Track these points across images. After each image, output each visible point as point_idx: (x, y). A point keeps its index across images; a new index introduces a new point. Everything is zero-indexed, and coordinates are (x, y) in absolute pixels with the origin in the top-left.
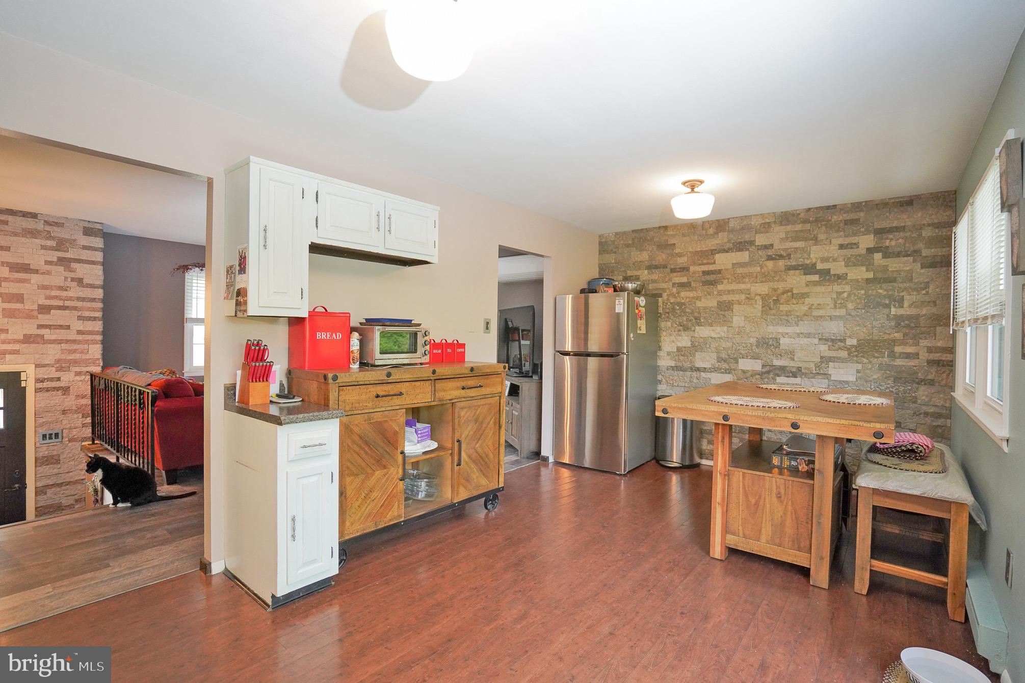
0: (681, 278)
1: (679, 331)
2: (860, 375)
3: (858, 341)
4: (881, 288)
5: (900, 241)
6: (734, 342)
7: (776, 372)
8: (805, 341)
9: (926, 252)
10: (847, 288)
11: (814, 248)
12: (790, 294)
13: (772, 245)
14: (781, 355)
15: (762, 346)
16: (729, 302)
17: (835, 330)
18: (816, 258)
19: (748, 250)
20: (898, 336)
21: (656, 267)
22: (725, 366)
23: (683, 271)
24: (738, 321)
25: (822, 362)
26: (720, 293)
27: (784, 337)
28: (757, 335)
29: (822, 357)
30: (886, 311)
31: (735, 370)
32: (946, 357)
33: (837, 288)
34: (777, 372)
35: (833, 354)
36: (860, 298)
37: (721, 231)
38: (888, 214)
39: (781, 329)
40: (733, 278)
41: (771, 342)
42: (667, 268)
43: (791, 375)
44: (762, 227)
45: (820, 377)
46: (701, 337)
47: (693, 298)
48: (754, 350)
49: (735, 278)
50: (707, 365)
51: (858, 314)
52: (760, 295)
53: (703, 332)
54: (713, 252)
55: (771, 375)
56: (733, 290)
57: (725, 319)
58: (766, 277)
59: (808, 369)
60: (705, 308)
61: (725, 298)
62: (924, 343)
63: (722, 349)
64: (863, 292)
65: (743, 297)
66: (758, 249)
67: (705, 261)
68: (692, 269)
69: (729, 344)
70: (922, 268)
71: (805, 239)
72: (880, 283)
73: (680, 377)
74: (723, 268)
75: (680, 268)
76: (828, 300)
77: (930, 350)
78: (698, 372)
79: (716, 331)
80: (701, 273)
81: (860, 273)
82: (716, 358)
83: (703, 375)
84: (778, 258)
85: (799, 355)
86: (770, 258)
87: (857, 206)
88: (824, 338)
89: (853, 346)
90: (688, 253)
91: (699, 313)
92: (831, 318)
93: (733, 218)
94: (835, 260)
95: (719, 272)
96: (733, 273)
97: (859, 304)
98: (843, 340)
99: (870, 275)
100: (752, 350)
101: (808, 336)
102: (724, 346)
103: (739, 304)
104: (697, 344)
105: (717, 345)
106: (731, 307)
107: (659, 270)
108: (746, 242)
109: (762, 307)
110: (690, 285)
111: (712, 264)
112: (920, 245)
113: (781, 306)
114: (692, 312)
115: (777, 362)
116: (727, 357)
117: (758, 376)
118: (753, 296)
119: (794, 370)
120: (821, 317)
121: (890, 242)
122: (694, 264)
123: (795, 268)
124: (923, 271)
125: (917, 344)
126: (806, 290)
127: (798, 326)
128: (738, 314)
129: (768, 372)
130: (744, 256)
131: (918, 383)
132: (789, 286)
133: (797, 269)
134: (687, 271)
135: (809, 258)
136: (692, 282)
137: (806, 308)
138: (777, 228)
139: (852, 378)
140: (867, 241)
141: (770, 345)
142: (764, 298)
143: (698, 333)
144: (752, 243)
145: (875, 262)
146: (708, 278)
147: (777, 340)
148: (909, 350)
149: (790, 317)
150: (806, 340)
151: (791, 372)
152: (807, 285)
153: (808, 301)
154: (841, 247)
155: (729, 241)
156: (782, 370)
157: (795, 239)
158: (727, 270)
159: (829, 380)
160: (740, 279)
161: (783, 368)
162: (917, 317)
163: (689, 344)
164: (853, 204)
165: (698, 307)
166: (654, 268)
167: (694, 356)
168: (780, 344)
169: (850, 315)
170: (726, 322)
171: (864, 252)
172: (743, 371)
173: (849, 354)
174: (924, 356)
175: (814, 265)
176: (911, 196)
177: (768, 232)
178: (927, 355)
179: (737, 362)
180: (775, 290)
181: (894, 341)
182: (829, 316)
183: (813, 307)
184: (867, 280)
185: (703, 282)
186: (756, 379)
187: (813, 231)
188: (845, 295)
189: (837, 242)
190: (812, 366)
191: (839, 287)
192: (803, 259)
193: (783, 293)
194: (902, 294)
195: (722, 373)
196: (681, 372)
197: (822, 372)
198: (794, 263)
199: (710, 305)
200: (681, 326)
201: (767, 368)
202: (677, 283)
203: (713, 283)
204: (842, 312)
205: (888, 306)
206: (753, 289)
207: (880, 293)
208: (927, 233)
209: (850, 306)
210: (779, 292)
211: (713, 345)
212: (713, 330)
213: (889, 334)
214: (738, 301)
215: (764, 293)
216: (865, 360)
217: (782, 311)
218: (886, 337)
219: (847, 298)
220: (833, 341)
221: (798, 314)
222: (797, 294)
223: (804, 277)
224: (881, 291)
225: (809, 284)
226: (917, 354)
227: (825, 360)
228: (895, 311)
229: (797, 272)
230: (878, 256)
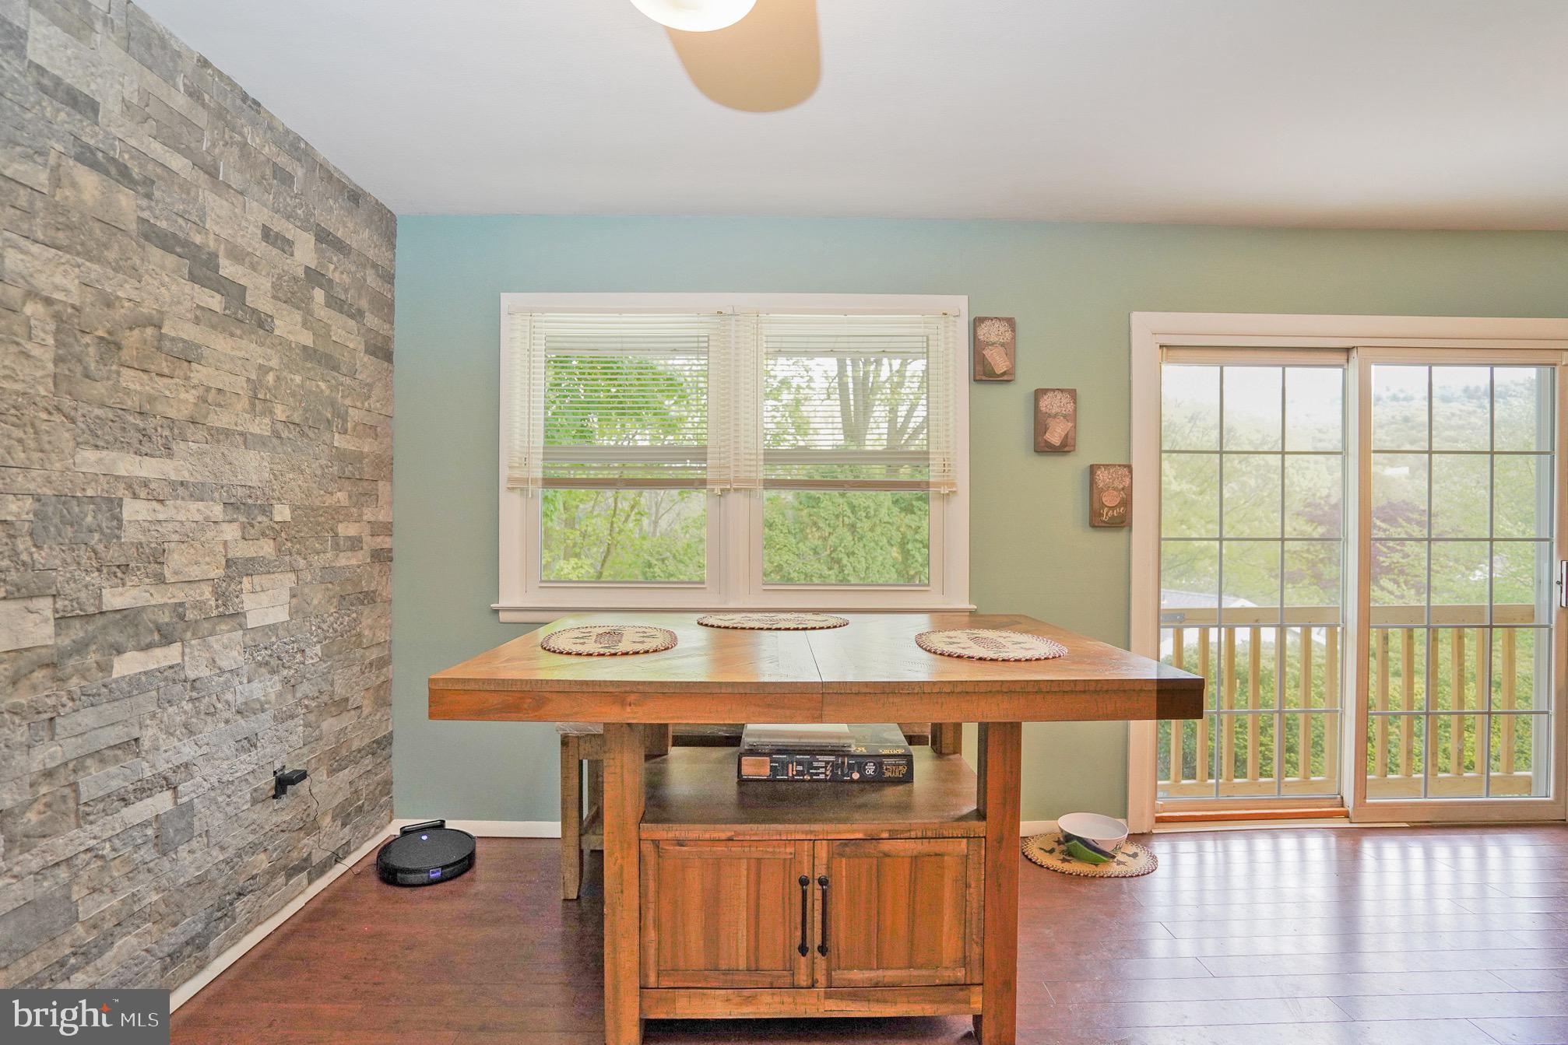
2: (294, 600)
3: (293, 511)
4: (322, 378)
5: (344, 276)
7: (110, 639)
8: (193, 510)
9: (371, 321)
10: (274, 360)
11: (212, 201)
12: (150, 331)
13: (95, 107)
14: (127, 569)
15: (57, 531)
17: (253, 480)
18: (218, 239)
20: (341, 498)
25: (229, 578)
27: (135, 496)
28: (36, 485)
29: (229, 563)
30: (326, 436)
32: (387, 543)
33: (255, 352)
34: (115, 636)
35: (250, 550)
36: (293, 395)
38: (333, 203)
39: (128, 465)
41: (89, 519)
43: (156, 637)
45: (223, 627)
48: (23, 556)
51: (291, 436)
52: (46, 302)
55: (92, 656)
58: (70, 234)
59: (199, 605)
62: (367, 515)
64: (298, 379)
66: (38, 86)
70: (365, 352)
71: (190, 156)
72: (320, 365)
76: (240, 385)
77: (374, 530)
81: (288, 325)
84: (113, 171)
85: (176, 561)
86: (87, 158)
88: (232, 501)
89: (284, 525)
92: (247, 440)
94: (253, 267)
97: (294, 409)
98: (266, 510)
99: (307, 339)
100: (13, 554)
101: (196, 492)
109: (58, 360)
112: (364, 304)
113: (124, 371)
115: (116, 599)
117: (39, 676)
118: (14, 295)
119: (165, 618)
120: (226, 433)
123: (167, 242)
124: (366, 359)
125: (360, 519)
126: (190, 332)
127: (170, 456)
129: (80, 647)
131: (363, 604)
132: (148, 308)
133: (173, 253)
135: (201, 228)
137: (191, 398)
138: (116, 54)
139: (283, 615)
140: (305, 248)
141: (90, 531)
142: (61, 319)
145: (316, 311)
147: (113, 505)
148: (353, 530)
149: (151, 423)
150: (194, 506)
151: (157, 629)
152: (197, 321)
153: (200, 373)
154: (267, 234)
156: (130, 628)
157: (167, 139)
159: (246, 630)
161: (129, 617)
162: (360, 457)
168: (120, 520)
169: (279, 437)
171: (302, 274)
173: (277, 549)
174: (367, 542)
175: (213, 258)
178: (369, 540)
180: (109, 303)
181: (337, 509)
182: (241, 434)
183: (210, 398)
184: (305, 349)
186: (35, 687)
188: (271, 378)
189: (259, 213)
190: (206, 593)
191: (259, 350)
192: (188, 222)
193: (132, 325)
194: (346, 403)
197: (232, 611)
198: (162, 224)
201: (76, 633)
204: (259, 427)
205: (329, 426)
206: (14, 262)
207: (322, 391)
208: (371, 280)
209: (280, 413)
210: (120, 313)
213: (331, 494)
215: (61, 297)
216: (302, 564)
217: (126, 394)
218: (328, 501)
219: (276, 388)
220: (249, 512)
221: (172, 413)
222: (173, 339)
223: (189, 287)
224: (323, 385)
225: (201, 315)
226: (359, 540)
227: (237, 568)
228: (339, 441)
229: (171, 260)
230: (319, 295)
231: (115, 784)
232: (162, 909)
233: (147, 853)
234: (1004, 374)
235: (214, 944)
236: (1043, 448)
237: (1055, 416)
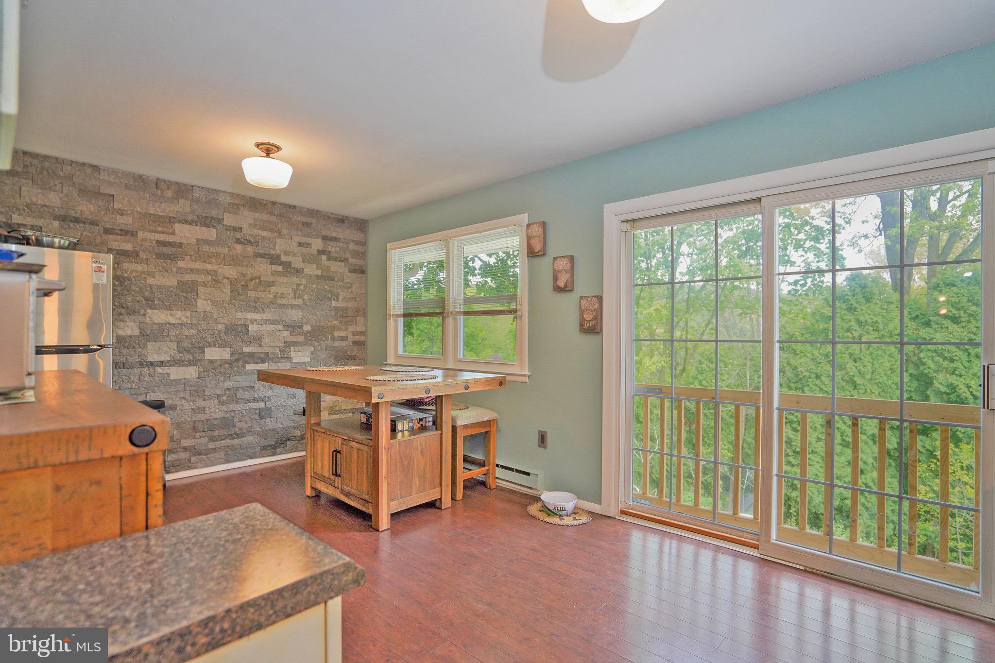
0: (123, 244)
1: (120, 314)
2: (313, 356)
3: (312, 327)
4: (326, 284)
5: (337, 248)
6: (199, 328)
7: (245, 359)
9: (352, 261)
10: (304, 281)
11: (278, 240)
12: (257, 280)
13: (241, 229)
14: (250, 343)
15: (231, 332)
16: (192, 282)
17: (295, 318)
18: (280, 250)
19: (214, 227)
20: (336, 323)
21: (76, 220)
22: (188, 357)
23: (126, 235)
24: (203, 305)
25: (285, 347)
26: (180, 271)
27: (253, 324)
28: (225, 321)
29: (285, 342)
30: (328, 303)
31: (199, 361)
32: (362, 338)
33: (296, 280)
34: (247, 359)
35: (294, 339)
36: (312, 291)
37: (182, 197)
38: (330, 226)
39: (249, 316)
40: (197, 256)
41: (240, 329)
42: (98, 225)
43: (260, 361)
44: (231, 206)
45: (284, 361)
46: (156, 324)
47: (142, 272)
48: (223, 338)
49: (200, 256)
50: (165, 358)
51: (311, 304)
52: (228, 279)
53: (159, 317)
54: (172, 220)
55: (240, 363)
56: (197, 270)
57: (188, 302)
58: (234, 261)
59: (274, 354)
60: (160, 287)
61: (188, 277)
62: (351, 328)
63: (184, 337)
64: (314, 286)
65: (210, 278)
66: (226, 229)
67: (160, 229)
68: (140, 234)
69: (193, 332)
70: (349, 272)
71: (271, 230)
72: (325, 280)
73: (123, 377)
74: (185, 242)
75: (121, 230)
76: (290, 291)
77: (354, 334)
78: (152, 369)
79: (177, 316)
80: (154, 242)
81: (311, 270)
82: (176, 349)
83: (159, 370)
84: (246, 243)
85: (266, 340)
86: (238, 241)
87: (311, 213)
88: (287, 324)
89: (308, 331)
90: (135, 213)
91: (152, 292)
92: (293, 307)
93: (199, 187)
94: (294, 255)
95: (180, 245)
96: (197, 249)
97: (312, 295)
98: (301, 327)
99: (319, 273)
100: (220, 337)
101: (274, 322)
102: (186, 333)
103: (205, 286)
104: (148, 332)
105: (177, 332)
106: (196, 289)
107: (82, 225)
108: (212, 218)
109: (231, 292)
110: (138, 256)
111: (171, 234)
112: (348, 255)
113: (249, 292)
114: (141, 291)
115: (247, 350)
116: (190, 346)
117: (226, 366)
118: (220, 278)
119: (262, 356)
120: (284, 305)
121: (332, 248)
122: (144, 229)
123: (262, 256)
124: (349, 274)
125: (346, 330)
126: (271, 279)
127: (264, 313)
128: (203, 297)
129: (237, 360)
130: (211, 234)
131: (348, 359)
132: (256, 274)
133: (265, 258)
134: (132, 235)
135: (274, 249)
136: (141, 253)
137: (271, 296)
138: (246, 213)
139: (308, 359)
140: (317, 244)
141: (240, 332)
142: (232, 282)
143: (150, 318)
144: (220, 221)
145: (323, 263)
146: (164, 250)
147: (246, 326)
148: (343, 334)
149: (257, 304)
150: (272, 326)
151: (260, 358)
152: (272, 274)
153: (274, 289)
154: (300, 244)
155: (193, 212)
156: (252, 357)
157: (263, 228)
158: (189, 245)
159: (292, 363)
160: (206, 258)
161: (251, 355)
162: (346, 309)
163: (137, 332)
164: (308, 210)
165: (150, 285)
166: (71, 221)
167: (145, 347)
168: (248, 330)
169: (306, 305)
170: (189, 304)
171: (315, 252)
172: (211, 362)
173: (305, 339)
174: (351, 338)
175: (278, 256)
176: (343, 216)
177: (236, 214)
178: (352, 337)
179: (203, 352)
180: (243, 275)
181: (334, 327)
182: (290, 305)
183: (278, 296)
184: (318, 276)
185: (157, 254)
186: (225, 368)
187: (278, 224)
188: (302, 287)
189: (297, 239)
190: (277, 351)
191: (298, 279)
192: (270, 249)
193: (251, 279)
194: (338, 291)
195: (184, 365)
196: (125, 371)
197: (286, 356)
198: (261, 251)
199: (168, 284)
200: (123, 308)
201: (236, 357)
202: (116, 250)
203: (172, 258)
204: (299, 302)
205: (330, 299)
206: (220, 271)
207: (325, 288)
208: (352, 246)
209: (306, 297)
210: (248, 277)
211: (172, 333)
212: (172, 315)
213: (331, 322)
214: (203, 282)
215: (232, 277)
216: (317, 344)
217: (250, 297)
218: (329, 324)
219: (303, 290)
220: (293, 327)
221: (265, 301)
222: (264, 282)
223: (270, 266)
224: (326, 286)
225: (274, 273)
226: (347, 337)
227: (288, 344)
228: (334, 303)
229: (264, 260)
230: (324, 258)
231: (246, 396)
232: (261, 433)
233: (256, 417)
234: (538, 252)
235: (278, 450)
236: (558, 289)
237: (561, 271)
